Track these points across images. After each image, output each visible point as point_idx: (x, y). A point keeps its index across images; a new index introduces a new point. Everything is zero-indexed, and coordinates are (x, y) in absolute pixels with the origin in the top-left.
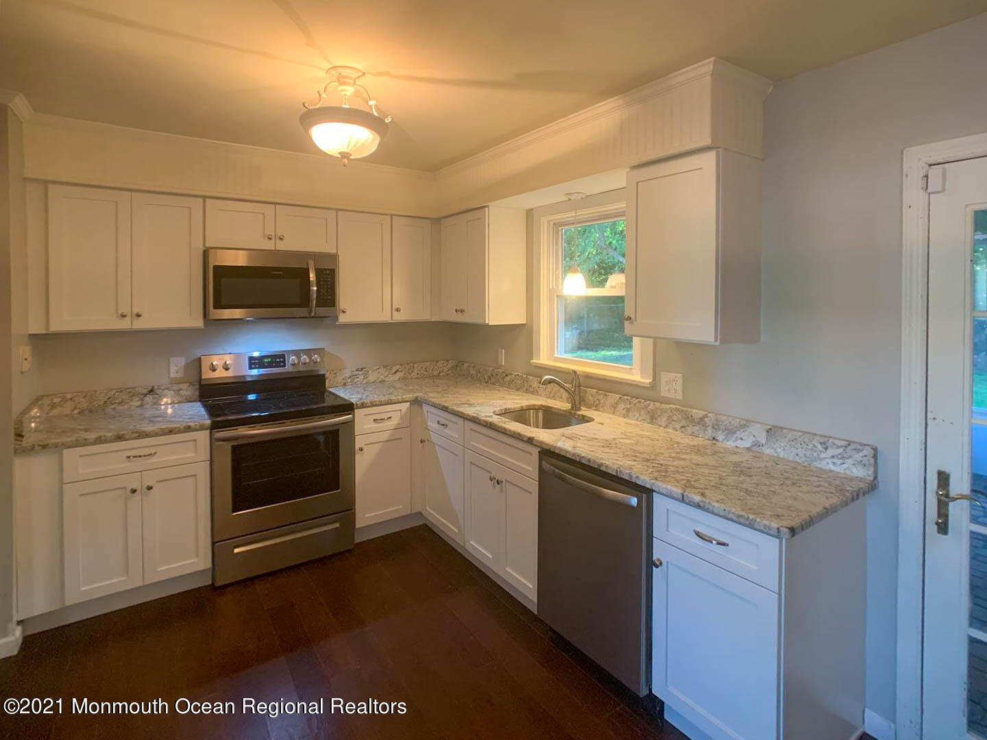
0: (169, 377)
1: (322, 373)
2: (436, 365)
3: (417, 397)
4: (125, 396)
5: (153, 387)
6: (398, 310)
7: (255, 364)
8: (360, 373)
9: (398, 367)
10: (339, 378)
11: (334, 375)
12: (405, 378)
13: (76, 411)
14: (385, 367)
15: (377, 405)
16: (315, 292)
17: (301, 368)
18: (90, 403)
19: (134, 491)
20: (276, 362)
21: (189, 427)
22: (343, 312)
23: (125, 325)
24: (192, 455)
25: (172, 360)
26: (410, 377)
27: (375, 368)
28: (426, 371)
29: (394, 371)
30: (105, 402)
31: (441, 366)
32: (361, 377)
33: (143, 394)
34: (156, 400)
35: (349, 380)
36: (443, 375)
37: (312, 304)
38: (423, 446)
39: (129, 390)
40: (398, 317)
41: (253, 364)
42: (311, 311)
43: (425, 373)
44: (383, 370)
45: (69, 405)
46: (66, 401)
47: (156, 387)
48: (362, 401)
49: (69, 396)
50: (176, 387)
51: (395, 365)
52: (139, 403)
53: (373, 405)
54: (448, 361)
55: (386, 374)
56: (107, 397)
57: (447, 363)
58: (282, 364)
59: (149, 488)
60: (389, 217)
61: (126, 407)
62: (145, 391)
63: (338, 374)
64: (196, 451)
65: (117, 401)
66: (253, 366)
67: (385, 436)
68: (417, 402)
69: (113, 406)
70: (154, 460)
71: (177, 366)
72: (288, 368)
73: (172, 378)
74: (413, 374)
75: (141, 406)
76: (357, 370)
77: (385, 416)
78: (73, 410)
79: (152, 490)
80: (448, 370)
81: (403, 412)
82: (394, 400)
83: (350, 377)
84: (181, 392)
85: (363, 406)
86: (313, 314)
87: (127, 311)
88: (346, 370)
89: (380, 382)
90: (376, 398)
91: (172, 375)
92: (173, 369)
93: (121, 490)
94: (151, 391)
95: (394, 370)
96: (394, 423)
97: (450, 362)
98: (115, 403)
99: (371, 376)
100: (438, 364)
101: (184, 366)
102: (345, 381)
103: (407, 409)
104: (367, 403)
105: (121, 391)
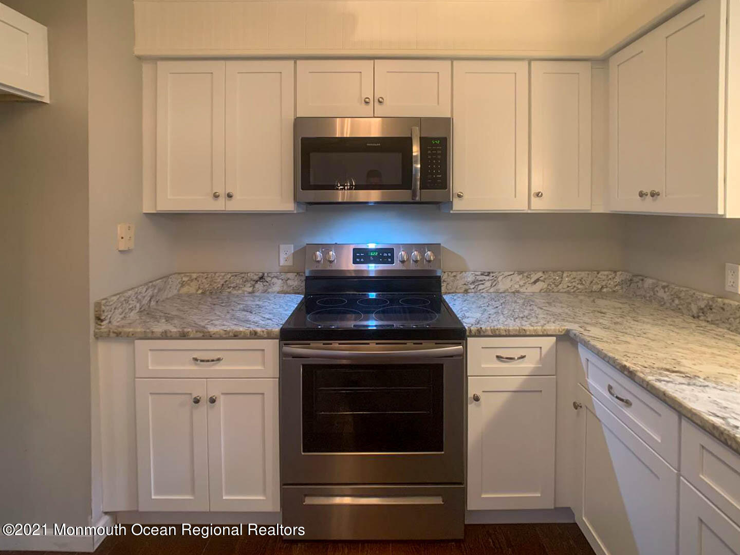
0: (279, 266)
1: (438, 275)
2: (596, 277)
3: (568, 331)
4: (239, 281)
5: (264, 274)
6: (538, 195)
7: (360, 257)
8: (487, 278)
9: (540, 274)
10: (460, 283)
11: (452, 278)
12: (548, 291)
13: (200, 291)
14: (520, 273)
15: (500, 336)
16: (419, 169)
17: (412, 266)
18: (211, 285)
19: (197, 401)
20: (383, 257)
21: (256, 333)
22: (459, 196)
23: (220, 206)
24: (260, 368)
25: (282, 246)
26: (556, 290)
27: (506, 274)
28: (582, 284)
29: (533, 280)
30: (223, 285)
31: (604, 277)
32: (488, 284)
33: (254, 281)
34: (265, 288)
35: (472, 286)
36: (608, 292)
37: (416, 185)
38: (578, 414)
39: (243, 275)
40: (539, 206)
41: (359, 257)
42: (414, 195)
43: (580, 286)
44: (517, 278)
45: (194, 284)
46: (192, 280)
47: (266, 274)
48: (479, 326)
49: (194, 276)
50: (283, 276)
51: (536, 271)
52: (250, 289)
53: (495, 334)
54: (615, 272)
55: (522, 283)
56: (224, 280)
57: (613, 275)
58: (389, 260)
59: (213, 401)
60: (526, 63)
61: (240, 292)
62: (256, 278)
63: (458, 278)
64: (264, 364)
65: (232, 285)
66: (358, 260)
67: (514, 383)
68: (567, 339)
69: (229, 290)
70: (218, 367)
71: (285, 254)
72: (396, 266)
73: (281, 266)
74: (560, 287)
75: (253, 292)
76: (482, 275)
77: (515, 354)
78: (197, 291)
79: (216, 403)
80: (615, 286)
81: (544, 351)
82: (530, 331)
83: (473, 283)
84: (289, 281)
85: (480, 334)
86: (418, 199)
87: (221, 191)
88: (467, 273)
89: (513, 293)
90: (502, 323)
91: (282, 263)
92: (283, 256)
93: (187, 396)
94: (262, 278)
95: (534, 277)
96: (528, 365)
97: (618, 273)
98: (231, 287)
99: (500, 283)
100: (599, 276)
101: (293, 254)
102: (467, 287)
103: (552, 347)
104: (486, 330)
105: (236, 276)
